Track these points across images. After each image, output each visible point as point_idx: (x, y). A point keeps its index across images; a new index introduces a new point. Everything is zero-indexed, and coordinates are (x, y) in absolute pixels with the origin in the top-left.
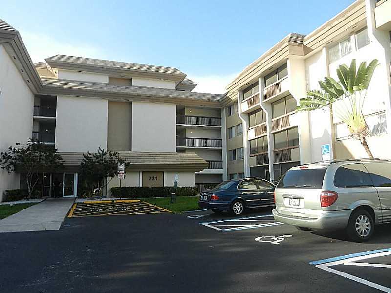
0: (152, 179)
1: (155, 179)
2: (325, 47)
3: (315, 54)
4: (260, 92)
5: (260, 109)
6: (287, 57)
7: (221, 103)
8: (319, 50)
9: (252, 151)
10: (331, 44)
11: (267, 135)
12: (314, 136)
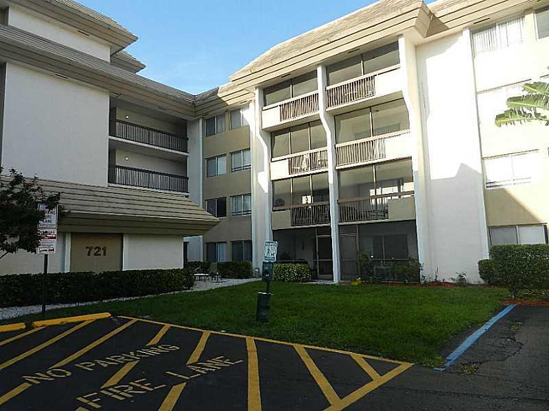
0: (93, 251)
1: (102, 252)
2: (469, 28)
3: (451, 35)
4: (320, 91)
5: (317, 122)
6: (400, 33)
7: (197, 109)
8: (457, 31)
9: (278, 202)
10: (483, 24)
11: (327, 172)
12: (435, 175)
